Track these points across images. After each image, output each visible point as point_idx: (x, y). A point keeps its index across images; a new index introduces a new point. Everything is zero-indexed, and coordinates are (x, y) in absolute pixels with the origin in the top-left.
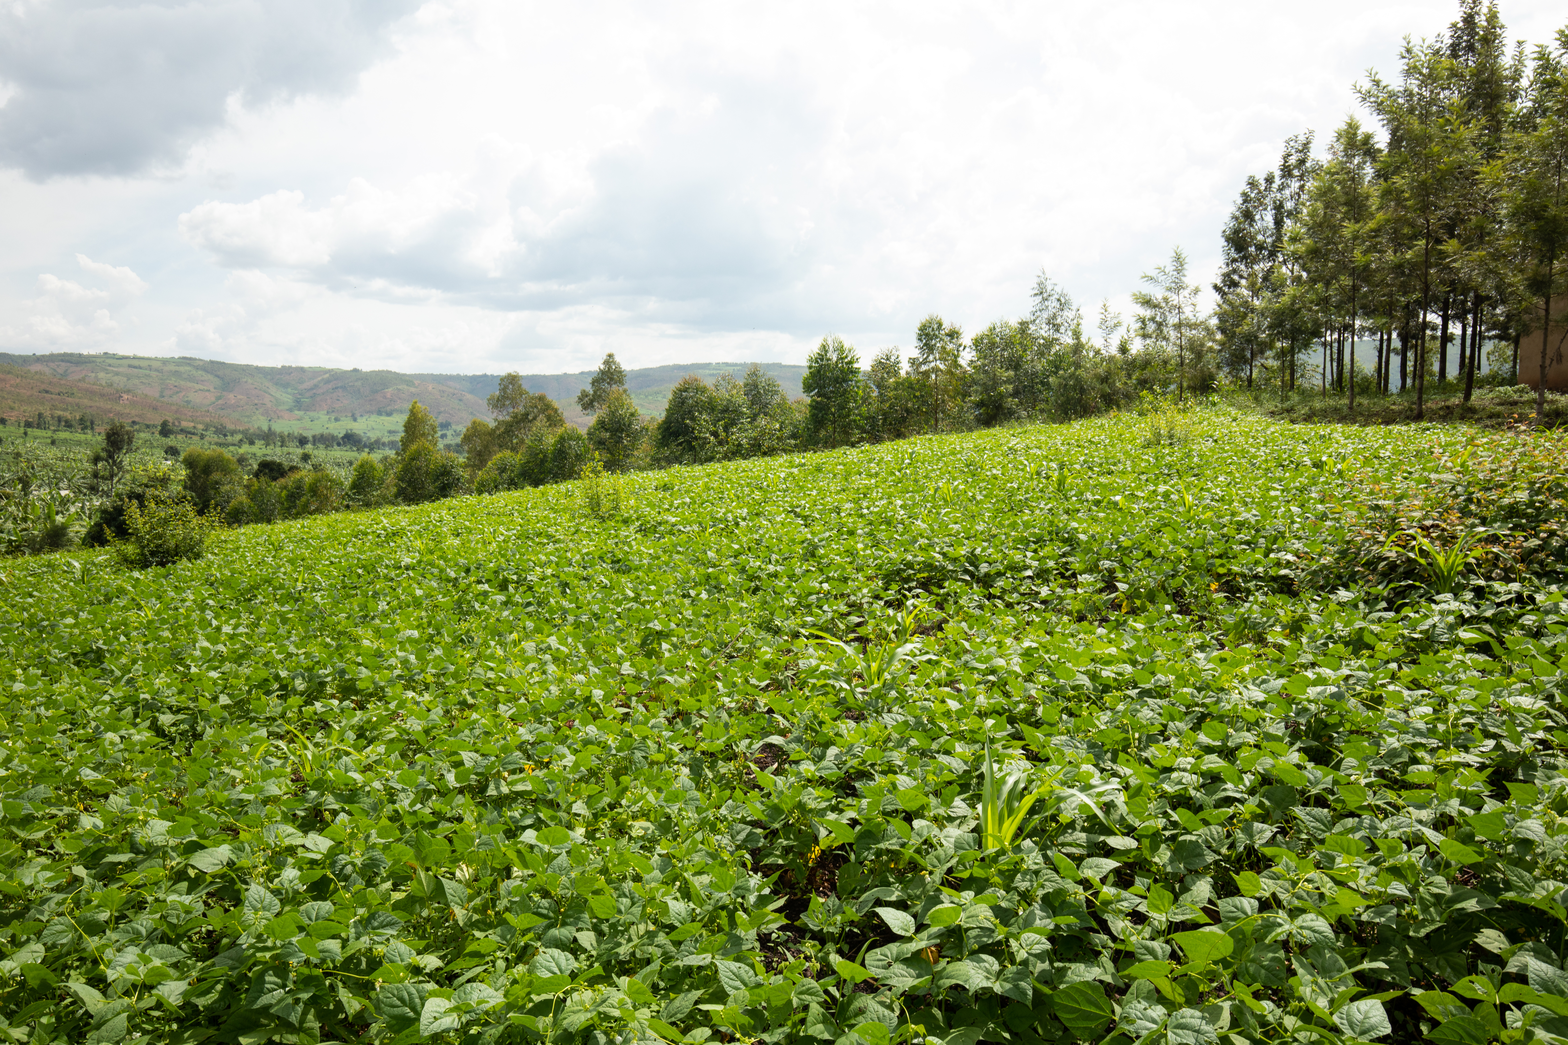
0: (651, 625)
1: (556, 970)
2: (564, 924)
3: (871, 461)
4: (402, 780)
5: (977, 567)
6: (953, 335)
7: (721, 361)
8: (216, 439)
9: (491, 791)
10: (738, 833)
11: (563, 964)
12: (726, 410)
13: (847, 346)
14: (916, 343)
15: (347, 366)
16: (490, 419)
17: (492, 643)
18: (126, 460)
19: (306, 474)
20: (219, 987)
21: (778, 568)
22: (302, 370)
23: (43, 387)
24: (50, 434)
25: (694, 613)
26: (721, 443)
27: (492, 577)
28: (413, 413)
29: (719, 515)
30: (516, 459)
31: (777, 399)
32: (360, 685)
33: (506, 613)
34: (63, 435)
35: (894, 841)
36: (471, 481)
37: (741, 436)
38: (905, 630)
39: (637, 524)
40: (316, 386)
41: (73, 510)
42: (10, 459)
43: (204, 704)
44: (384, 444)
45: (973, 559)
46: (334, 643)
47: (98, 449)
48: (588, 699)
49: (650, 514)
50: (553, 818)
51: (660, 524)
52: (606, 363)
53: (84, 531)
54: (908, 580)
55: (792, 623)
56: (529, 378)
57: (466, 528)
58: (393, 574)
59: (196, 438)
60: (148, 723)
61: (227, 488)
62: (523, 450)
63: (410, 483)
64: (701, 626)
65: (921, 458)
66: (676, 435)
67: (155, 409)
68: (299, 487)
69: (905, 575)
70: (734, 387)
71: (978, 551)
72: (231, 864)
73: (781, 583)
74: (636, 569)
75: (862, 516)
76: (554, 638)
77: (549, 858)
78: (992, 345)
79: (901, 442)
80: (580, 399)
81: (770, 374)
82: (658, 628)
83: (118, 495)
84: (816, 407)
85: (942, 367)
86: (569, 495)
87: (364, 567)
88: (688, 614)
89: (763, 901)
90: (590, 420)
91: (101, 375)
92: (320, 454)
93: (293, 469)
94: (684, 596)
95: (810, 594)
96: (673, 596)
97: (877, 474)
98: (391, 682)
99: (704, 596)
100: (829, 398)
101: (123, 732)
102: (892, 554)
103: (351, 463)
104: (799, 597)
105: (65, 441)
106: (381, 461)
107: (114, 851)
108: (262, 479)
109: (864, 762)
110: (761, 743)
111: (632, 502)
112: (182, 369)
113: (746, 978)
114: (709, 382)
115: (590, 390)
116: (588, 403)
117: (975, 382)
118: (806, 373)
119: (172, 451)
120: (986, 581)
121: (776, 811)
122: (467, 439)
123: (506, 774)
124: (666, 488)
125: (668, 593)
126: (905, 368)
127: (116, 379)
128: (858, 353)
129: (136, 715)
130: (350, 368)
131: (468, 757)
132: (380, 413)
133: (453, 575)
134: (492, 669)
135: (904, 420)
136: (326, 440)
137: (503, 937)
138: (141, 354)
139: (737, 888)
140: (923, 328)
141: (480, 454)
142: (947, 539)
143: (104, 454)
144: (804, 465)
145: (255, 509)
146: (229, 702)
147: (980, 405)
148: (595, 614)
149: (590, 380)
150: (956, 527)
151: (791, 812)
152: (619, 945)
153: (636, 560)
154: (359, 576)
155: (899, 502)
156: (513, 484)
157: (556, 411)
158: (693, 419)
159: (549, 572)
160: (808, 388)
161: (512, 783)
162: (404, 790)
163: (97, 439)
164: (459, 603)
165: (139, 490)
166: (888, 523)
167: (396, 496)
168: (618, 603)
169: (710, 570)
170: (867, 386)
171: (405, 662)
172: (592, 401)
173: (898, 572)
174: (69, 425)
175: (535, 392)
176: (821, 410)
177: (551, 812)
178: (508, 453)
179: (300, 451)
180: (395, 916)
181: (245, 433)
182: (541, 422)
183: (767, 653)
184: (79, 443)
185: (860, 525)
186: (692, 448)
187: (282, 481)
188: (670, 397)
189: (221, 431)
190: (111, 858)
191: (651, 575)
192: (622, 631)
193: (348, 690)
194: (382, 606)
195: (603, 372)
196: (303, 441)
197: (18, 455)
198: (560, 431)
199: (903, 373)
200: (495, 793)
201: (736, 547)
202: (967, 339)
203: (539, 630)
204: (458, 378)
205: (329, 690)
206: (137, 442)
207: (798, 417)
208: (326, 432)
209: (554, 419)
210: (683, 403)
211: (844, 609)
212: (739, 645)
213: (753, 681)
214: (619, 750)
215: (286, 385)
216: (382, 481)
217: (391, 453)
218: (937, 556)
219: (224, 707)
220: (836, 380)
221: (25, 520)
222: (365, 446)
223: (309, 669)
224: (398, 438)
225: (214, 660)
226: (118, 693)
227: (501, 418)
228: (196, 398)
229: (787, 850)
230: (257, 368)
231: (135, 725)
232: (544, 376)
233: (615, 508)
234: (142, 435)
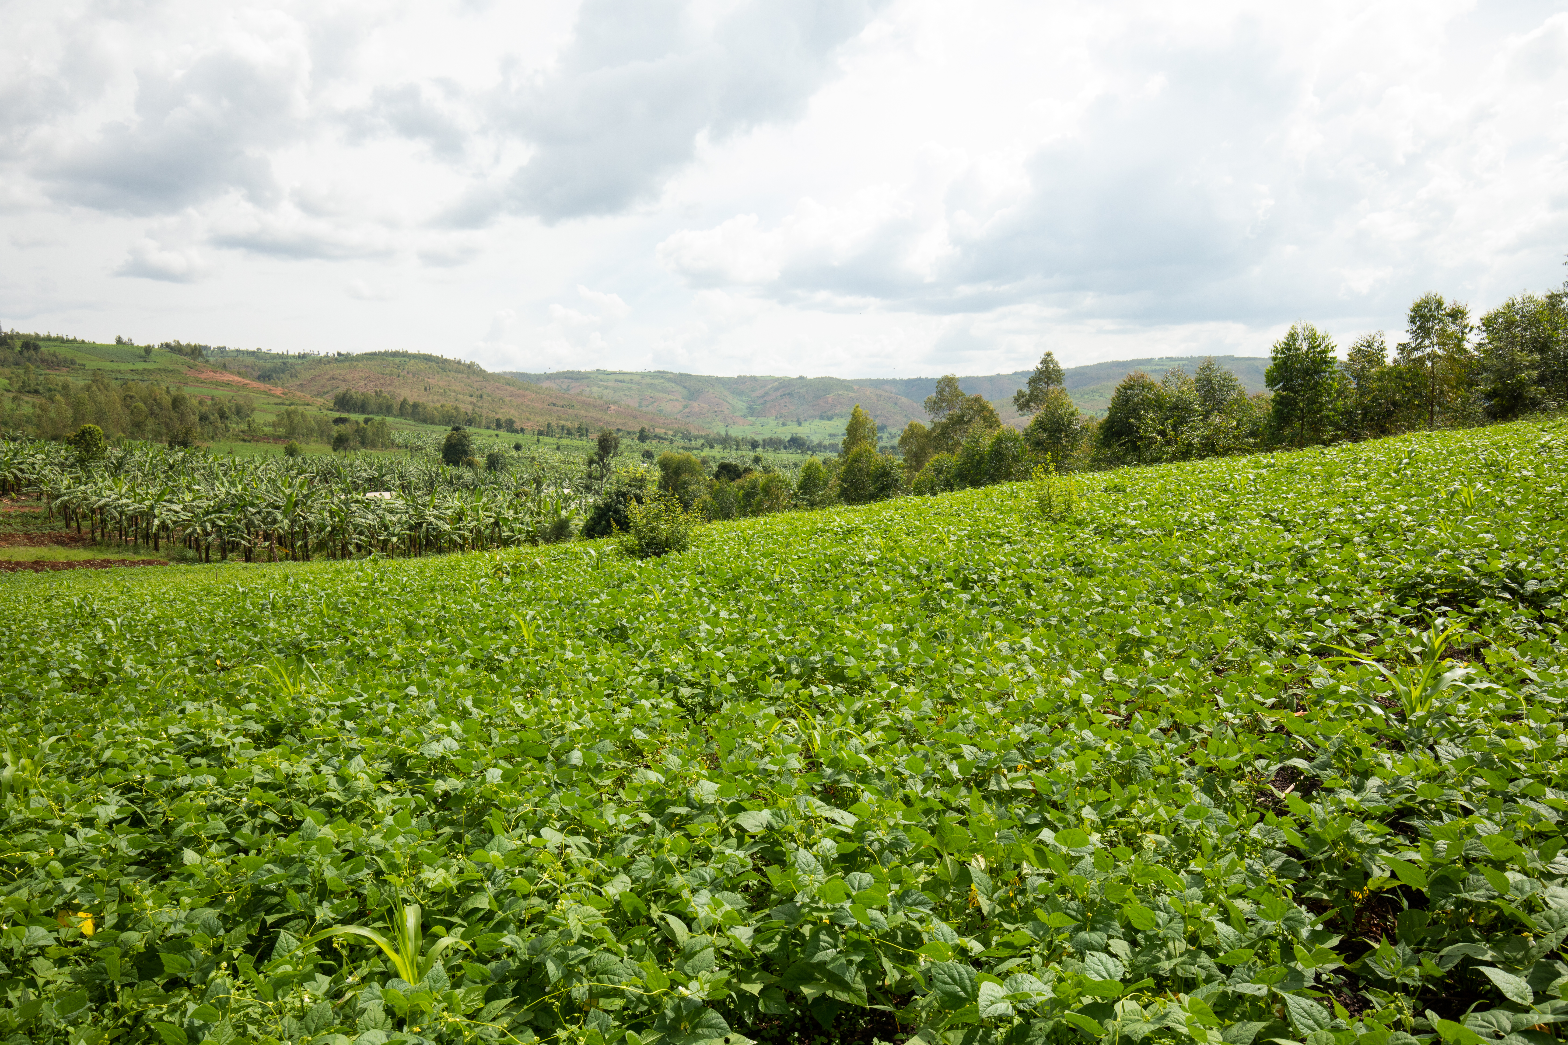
0: (1129, 631)
1: (1105, 974)
2: (1093, 929)
3: (1355, 461)
4: (909, 767)
5: (1522, 585)
6: (1457, 314)
7: (1165, 355)
8: (682, 444)
9: (993, 786)
10: (1272, 859)
11: (1112, 969)
12: (1175, 407)
13: (1319, 333)
14: (1407, 326)
15: (794, 375)
16: (926, 422)
17: (965, 641)
18: (613, 462)
19: (758, 475)
20: (778, 938)
21: (1264, 577)
22: (754, 379)
23: (552, 400)
24: (555, 440)
25: (1172, 621)
26: (1168, 443)
27: (953, 576)
28: (855, 417)
29: (1184, 519)
30: (952, 460)
31: (1234, 394)
32: (848, 673)
33: (974, 612)
34: (566, 441)
35: (1482, 892)
36: (908, 482)
37: (1193, 435)
38: (1433, 653)
39: (1092, 527)
40: (766, 393)
41: (573, 506)
42: (527, 462)
43: (715, 680)
44: (825, 447)
45: (1515, 574)
46: (817, 633)
47: (592, 453)
48: (1075, 703)
49: (1106, 518)
50: (1061, 820)
51: (1117, 527)
52: (1044, 362)
53: (582, 524)
54: (1426, 595)
55: (1289, 637)
56: (967, 379)
57: (917, 527)
58: (858, 570)
59: (666, 443)
60: (671, 694)
61: (693, 487)
62: (959, 451)
63: (852, 483)
64: (1182, 636)
65: (1421, 457)
66: (1119, 434)
67: (635, 417)
68: (754, 488)
69: (1420, 590)
70: (1185, 382)
71: (1522, 565)
72: (770, 828)
73: (1269, 594)
74: (1101, 573)
75: (1355, 522)
76: (1028, 639)
77: (1072, 861)
78: (1510, 324)
79: (1391, 439)
80: (1017, 400)
81: (1225, 367)
82: (1138, 634)
83: (607, 493)
84: (1279, 402)
85: (1440, 352)
86: (1014, 495)
87: (830, 562)
88: (1167, 621)
89: (1316, 937)
90: (1028, 420)
91: (594, 389)
92: (769, 456)
93: (747, 470)
94: (1157, 603)
95: (1308, 607)
96: (1146, 603)
97: (1365, 477)
98: (877, 672)
99: (1180, 603)
100: (1296, 392)
101: (653, 701)
102: (1404, 565)
103: (796, 465)
104: (1293, 608)
105: (567, 447)
106: (824, 463)
107: (674, 803)
108: (723, 479)
109: (1412, 798)
110: (1279, 765)
111: (1085, 504)
112: (656, 381)
113: (1319, 1018)
114: (1156, 379)
115: (1026, 390)
116: (1024, 403)
117: (1485, 369)
118: (1270, 365)
119: (648, 455)
120: (1535, 601)
121: (1317, 841)
122: (904, 441)
123: (1005, 771)
124: (1117, 489)
125: (1140, 599)
126: (1391, 356)
127: (606, 392)
128: (1333, 341)
129: (661, 686)
130: (796, 376)
131: (967, 750)
132: (822, 417)
133: (915, 572)
134: (971, 666)
135: (1389, 414)
136: (774, 444)
137: (1036, 933)
138: (625, 370)
139: (1287, 919)
140: (1417, 309)
141: (916, 456)
142: (1476, 550)
143: (596, 458)
144: (1273, 465)
145: (717, 507)
146: (734, 680)
147: (1489, 396)
148: (1064, 617)
149: (1026, 381)
150: (1488, 536)
151: (1335, 844)
152: (1159, 960)
153: (1099, 563)
154: (827, 571)
155: (1403, 508)
156: (949, 486)
157: (991, 412)
158: (1139, 418)
159: (1010, 572)
160: (1271, 381)
161: (1013, 781)
162: (911, 776)
163: (591, 444)
164: (925, 600)
165: (624, 489)
166: (1392, 529)
167: (839, 497)
168: (1087, 606)
169: (1185, 576)
170: (1343, 377)
171: (888, 654)
172: (1028, 402)
173: (1414, 586)
174: (569, 433)
175: (970, 394)
176: (1286, 406)
177: (1059, 814)
178: (944, 455)
179: (752, 454)
180: (926, 896)
181: (706, 437)
182: (977, 423)
183: (1267, 667)
184: (577, 449)
185: (1357, 533)
186: (1136, 448)
187: (739, 481)
188: (1114, 394)
189: (687, 437)
190: (673, 810)
191: (1118, 580)
192: (1095, 635)
193: (836, 676)
194: (855, 599)
195: (1039, 371)
196: (754, 445)
197: (533, 459)
198: (997, 432)
199: (1389, 361)
200: (996, 788)
201: (1211, 553)
202: (1474, 319)
203: (1007, 630)
204: (894, 382)
205: (819, 676)
206: (622, 447)
207: (1258, 412)
208: (774, 436)
209: (990, 420)
210: (1127, 401)
211: (1353, 625)
212: (1229, 657)
213: (1257, 697)
214: (1120, 757)
215: (741, 394)
216: (826, 483)
217: (833, 456)
218: (1467, 569)
219: (732, 684)
220: (1307, 372)
221: (539, 514)
222: (808, 449)
223: (801, 655)
224: (840, 441)
225: (717, 642)
226: (646, 665)
227: (936, 420)
228: (667, 407)
229: (1330, 886)
230: (719, 380)
231: (662, 695)
232: (978, 378)
233: (1066, 510)
234: (624, 441)
